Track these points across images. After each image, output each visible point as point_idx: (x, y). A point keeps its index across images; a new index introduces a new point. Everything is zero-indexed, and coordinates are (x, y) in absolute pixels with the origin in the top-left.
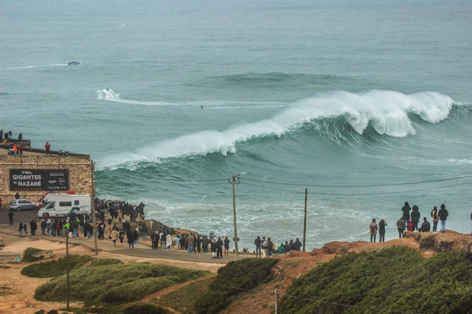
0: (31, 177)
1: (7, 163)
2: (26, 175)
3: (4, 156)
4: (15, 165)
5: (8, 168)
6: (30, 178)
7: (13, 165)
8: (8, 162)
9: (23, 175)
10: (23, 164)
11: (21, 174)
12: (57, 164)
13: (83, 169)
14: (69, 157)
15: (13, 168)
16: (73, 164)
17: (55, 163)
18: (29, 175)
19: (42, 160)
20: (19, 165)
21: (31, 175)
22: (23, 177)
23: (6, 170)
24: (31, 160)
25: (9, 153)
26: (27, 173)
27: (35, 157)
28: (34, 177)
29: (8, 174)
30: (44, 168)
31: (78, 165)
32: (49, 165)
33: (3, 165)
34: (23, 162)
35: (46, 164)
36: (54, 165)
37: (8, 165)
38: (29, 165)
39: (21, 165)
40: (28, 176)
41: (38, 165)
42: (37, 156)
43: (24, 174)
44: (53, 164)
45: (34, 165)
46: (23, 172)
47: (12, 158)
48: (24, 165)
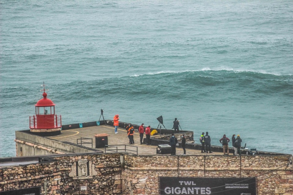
0: (195, 191)
1: (154, 168)
2: (187, 187)
3: (150, 156)
4: (169, 170)
5: (157, 175)
6: (193, 192)
7: (165, 170)
8: (156, 166)
9: (181, 187)
10: (181, 168)
11: (179, 185)
12: (237, 168)
13: (280, 177)
14: (257, 157)
15: (164, 176)
16: (264, 169)
17: (233, 167)
18: (191, 186)
19: (212, 162)
20: (175, 170)
21: (194, 186)
22: (181, 190)
23: (155, 178)
24: (194, 162)
25: (158, 152)
26: (187, 183)
27: (200, 158)
28: (199, 191)
29: (157, 186)
30: (216, 175)
31: (272, 171)
32: (224, 170)
33: (148, 171)
34: (181, 166)
35: (219, 169)
36: (233, 171)
37: (157, 170)
38: (190, 170)
39: (178, 170)
40: (189, 189)
41: (205, 171)
42: (205, 156)
43: (184, 185)
44: (231, 169)
45: (199, 170)
46: (181, 182)
47: (164, 159)
48: (182, 170)
